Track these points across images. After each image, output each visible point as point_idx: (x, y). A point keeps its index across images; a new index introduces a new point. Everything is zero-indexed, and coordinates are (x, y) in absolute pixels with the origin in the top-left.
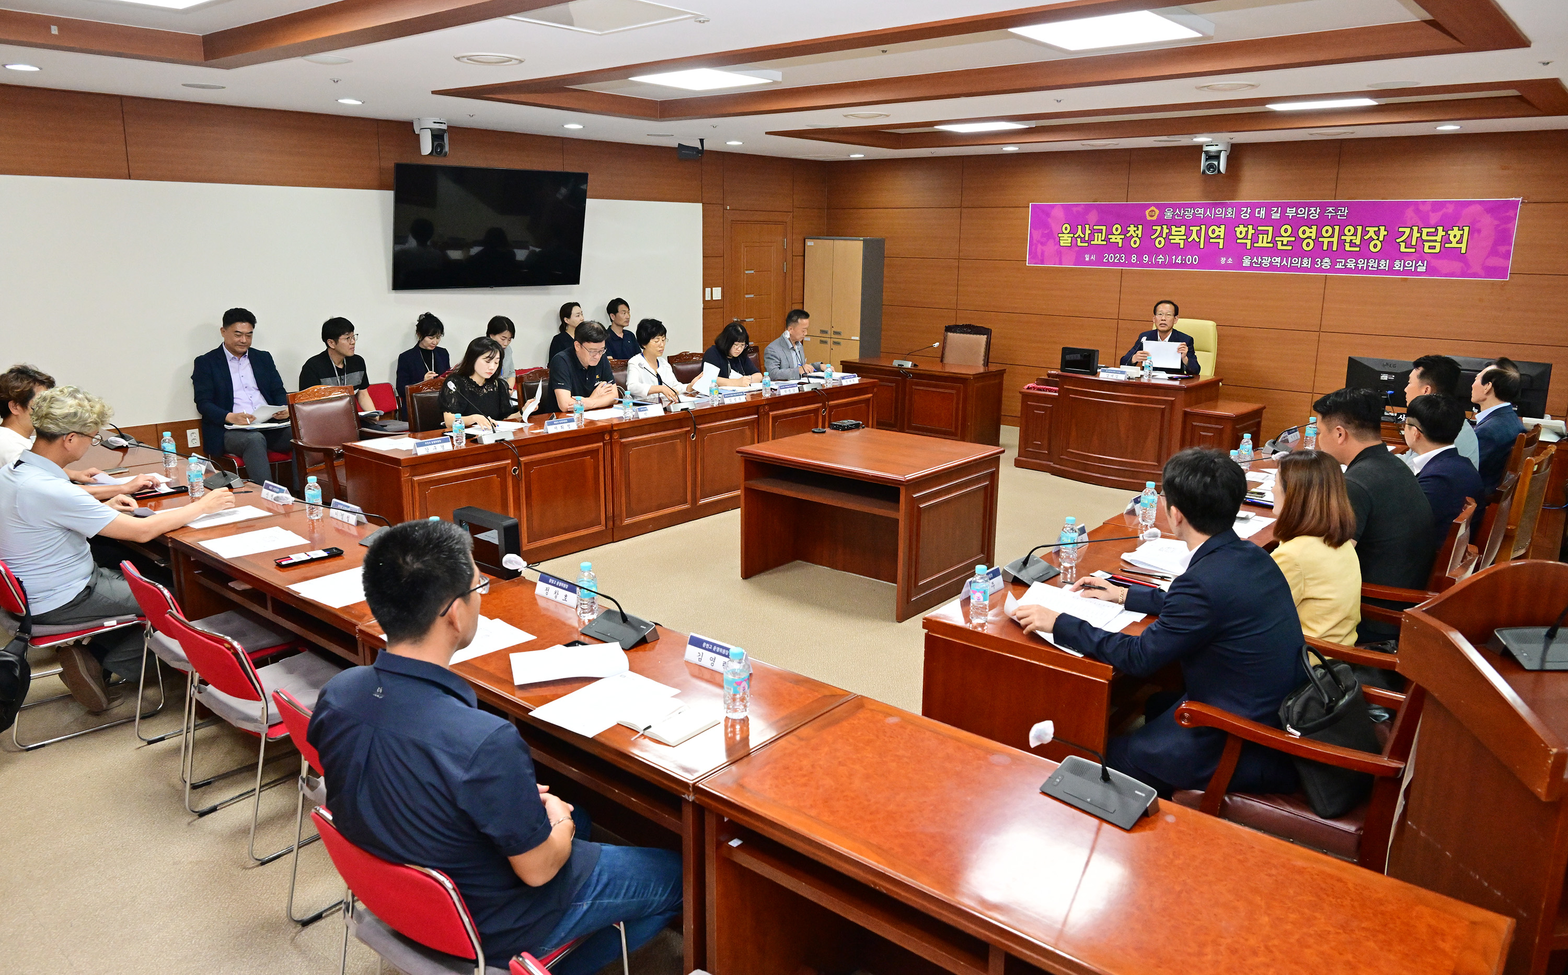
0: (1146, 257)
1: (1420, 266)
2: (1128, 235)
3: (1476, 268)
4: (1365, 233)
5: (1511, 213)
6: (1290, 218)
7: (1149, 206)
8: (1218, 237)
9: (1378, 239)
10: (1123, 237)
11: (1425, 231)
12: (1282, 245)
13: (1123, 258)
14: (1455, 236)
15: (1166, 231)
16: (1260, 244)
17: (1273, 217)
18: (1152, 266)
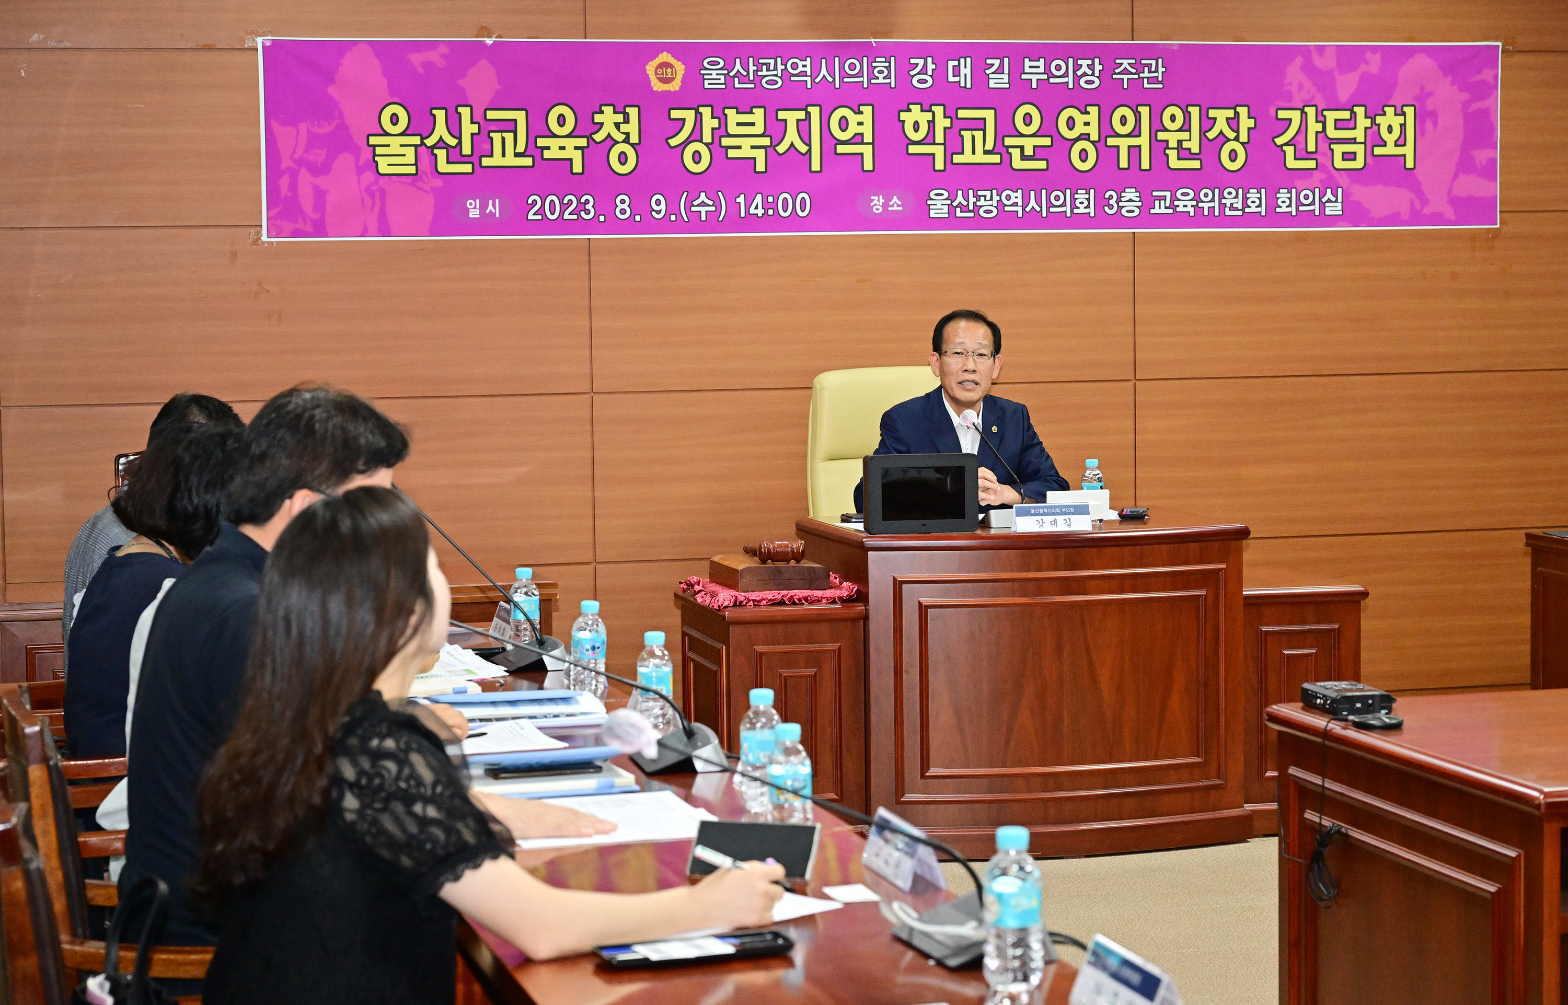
0: (658, 202)
1: (1329, 201)
2: (599, 137)
3: (1438, 203)
4: (1207, 123)
5: (1486, 75)
6: (1034, 86)
7: (654, 50)
8: (858, 139)
9: (1237, 139)
10: (583, 142)
11: (1331, 116)
12: (1024, 158)
13: (589, 207)
14: (1390, 130)
15: (709, 123)
16: (966, 158)
17: (992, 84)
18: (679, 227)
